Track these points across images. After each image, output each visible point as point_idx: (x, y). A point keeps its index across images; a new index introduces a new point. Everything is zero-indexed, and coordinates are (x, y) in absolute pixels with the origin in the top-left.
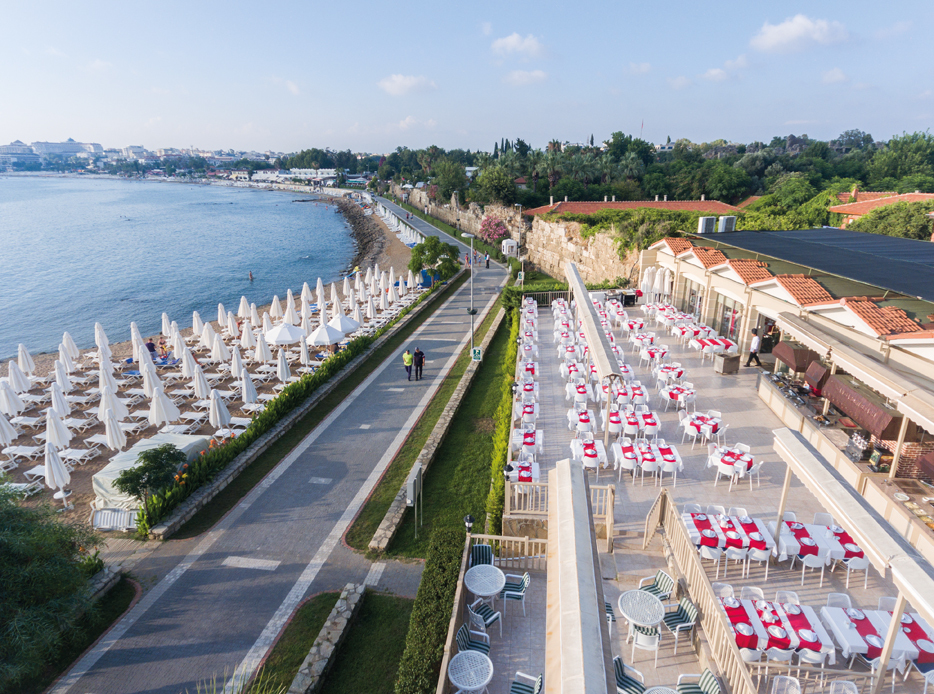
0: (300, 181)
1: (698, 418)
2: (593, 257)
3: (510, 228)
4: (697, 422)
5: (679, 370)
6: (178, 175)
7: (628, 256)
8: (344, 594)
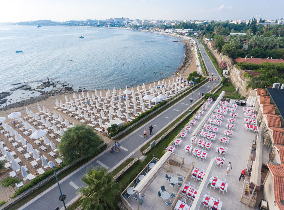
3: (228, 66)
6: (146, 29)
8: (135, 159)
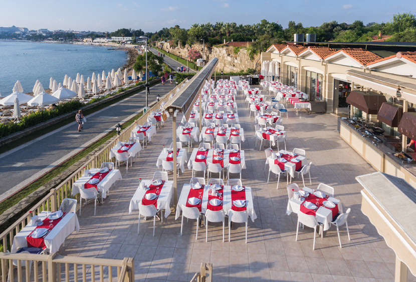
0: (115, 42)
1: (283, 156)
2: (239, 62)
4: (281, 160)
5: (275, 117)
6: (60, 40)
7: (255, 57)
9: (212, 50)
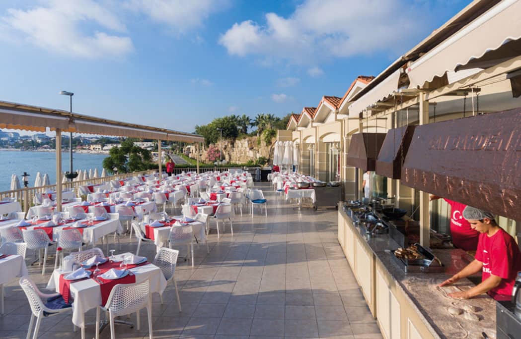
3: (224, 153)
7: (272, 141)
9: (235, 144)
